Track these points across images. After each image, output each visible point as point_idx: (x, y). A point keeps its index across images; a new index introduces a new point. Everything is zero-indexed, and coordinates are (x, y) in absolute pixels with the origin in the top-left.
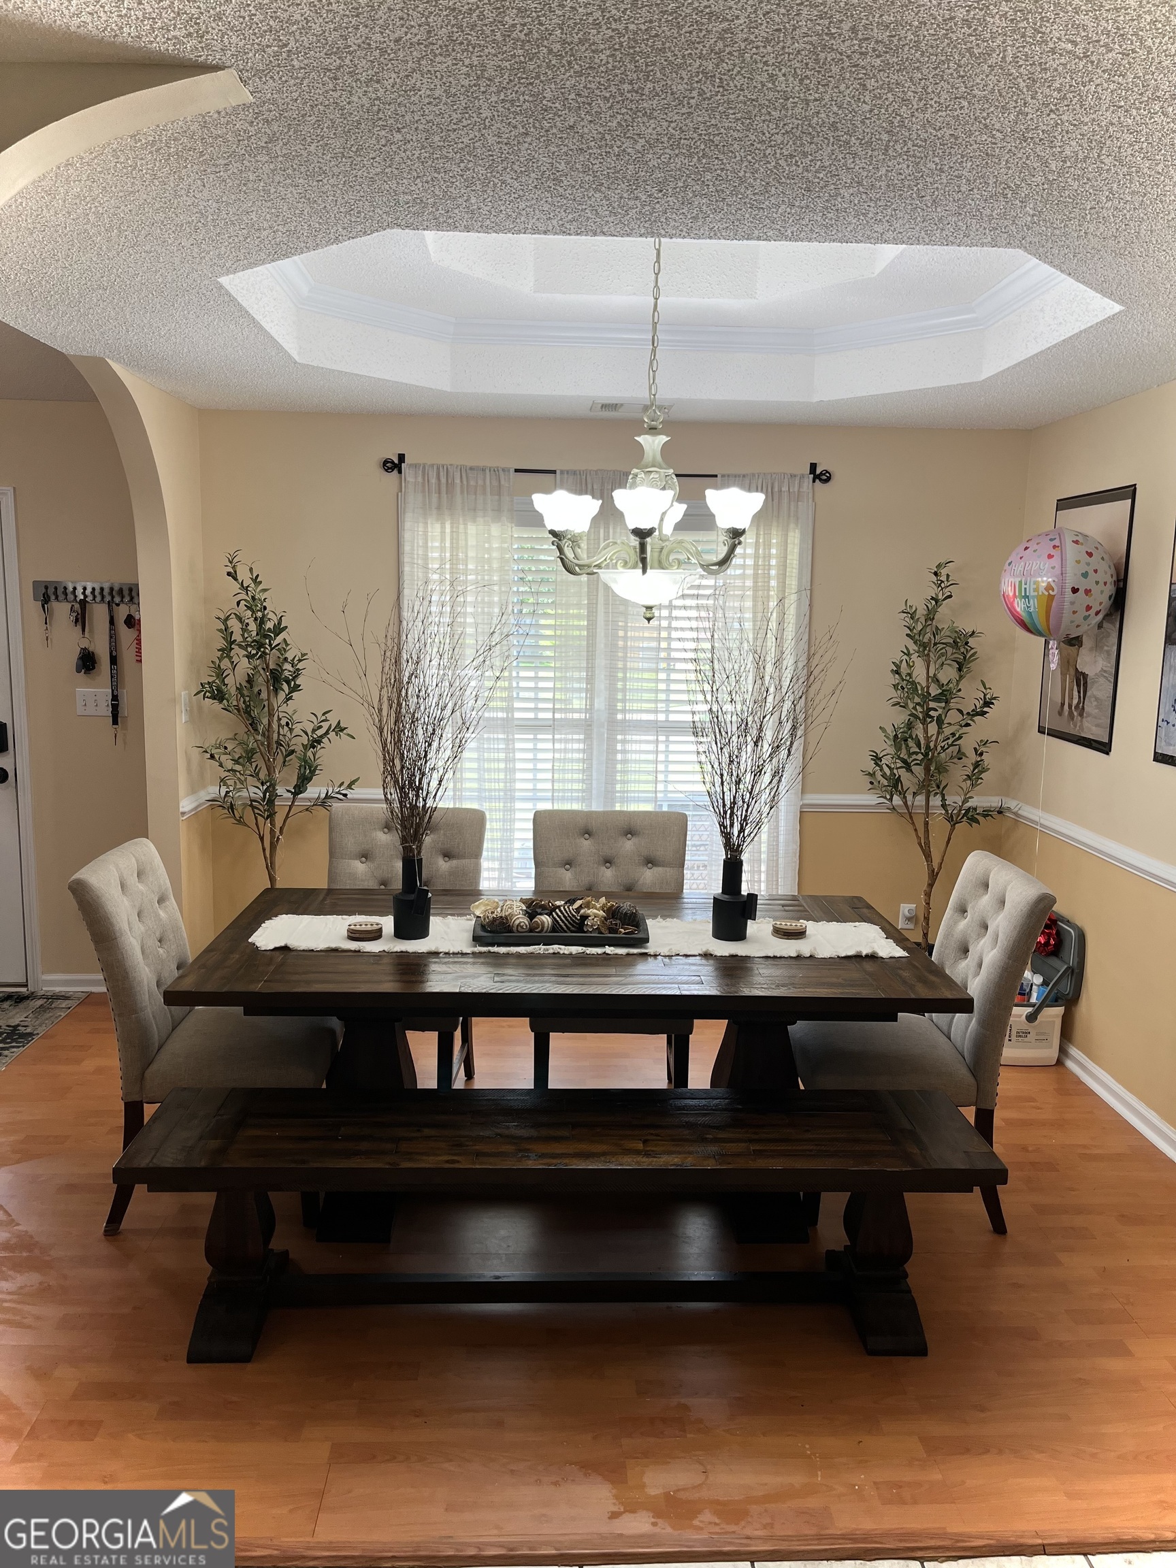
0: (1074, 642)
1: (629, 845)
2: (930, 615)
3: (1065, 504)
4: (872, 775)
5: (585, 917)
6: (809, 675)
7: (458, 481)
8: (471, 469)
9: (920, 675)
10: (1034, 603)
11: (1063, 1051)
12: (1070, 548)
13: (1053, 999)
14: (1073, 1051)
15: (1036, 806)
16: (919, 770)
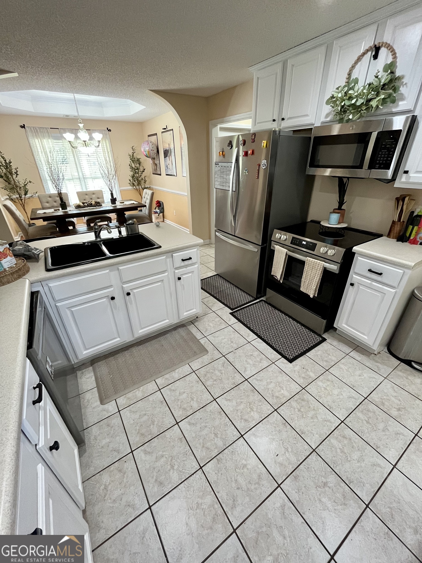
0: (154, 159)
1: (94, 196)
2: (133, 156)
3: (149, 136)
4: (130, 183)
5: (92, 203)
6: (115, 164)
7: (38, 130)
8: (41, 128)
9: (133, 166)
10: (147, 153)
11: (164, 220)
12: (150, 143)
13: (161, 212)
14: (165, 219)
15: (153, 185)
16: (136, 181)
